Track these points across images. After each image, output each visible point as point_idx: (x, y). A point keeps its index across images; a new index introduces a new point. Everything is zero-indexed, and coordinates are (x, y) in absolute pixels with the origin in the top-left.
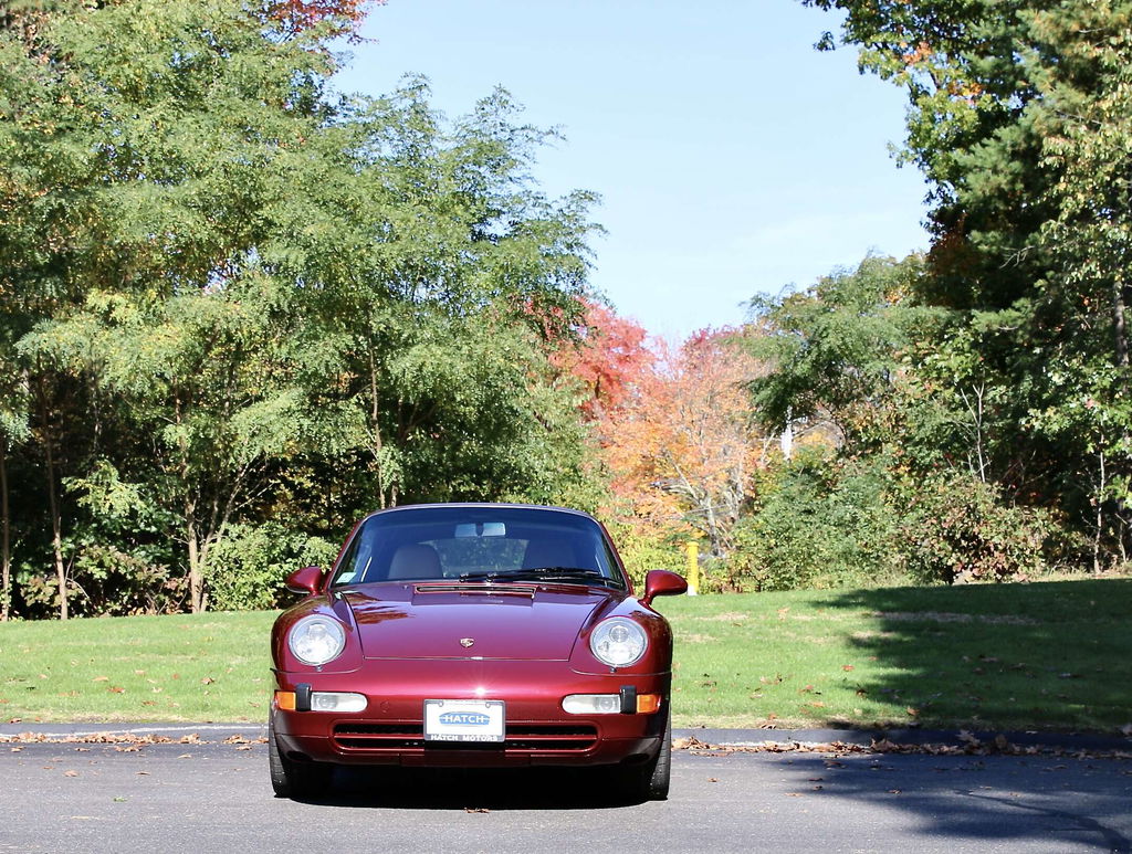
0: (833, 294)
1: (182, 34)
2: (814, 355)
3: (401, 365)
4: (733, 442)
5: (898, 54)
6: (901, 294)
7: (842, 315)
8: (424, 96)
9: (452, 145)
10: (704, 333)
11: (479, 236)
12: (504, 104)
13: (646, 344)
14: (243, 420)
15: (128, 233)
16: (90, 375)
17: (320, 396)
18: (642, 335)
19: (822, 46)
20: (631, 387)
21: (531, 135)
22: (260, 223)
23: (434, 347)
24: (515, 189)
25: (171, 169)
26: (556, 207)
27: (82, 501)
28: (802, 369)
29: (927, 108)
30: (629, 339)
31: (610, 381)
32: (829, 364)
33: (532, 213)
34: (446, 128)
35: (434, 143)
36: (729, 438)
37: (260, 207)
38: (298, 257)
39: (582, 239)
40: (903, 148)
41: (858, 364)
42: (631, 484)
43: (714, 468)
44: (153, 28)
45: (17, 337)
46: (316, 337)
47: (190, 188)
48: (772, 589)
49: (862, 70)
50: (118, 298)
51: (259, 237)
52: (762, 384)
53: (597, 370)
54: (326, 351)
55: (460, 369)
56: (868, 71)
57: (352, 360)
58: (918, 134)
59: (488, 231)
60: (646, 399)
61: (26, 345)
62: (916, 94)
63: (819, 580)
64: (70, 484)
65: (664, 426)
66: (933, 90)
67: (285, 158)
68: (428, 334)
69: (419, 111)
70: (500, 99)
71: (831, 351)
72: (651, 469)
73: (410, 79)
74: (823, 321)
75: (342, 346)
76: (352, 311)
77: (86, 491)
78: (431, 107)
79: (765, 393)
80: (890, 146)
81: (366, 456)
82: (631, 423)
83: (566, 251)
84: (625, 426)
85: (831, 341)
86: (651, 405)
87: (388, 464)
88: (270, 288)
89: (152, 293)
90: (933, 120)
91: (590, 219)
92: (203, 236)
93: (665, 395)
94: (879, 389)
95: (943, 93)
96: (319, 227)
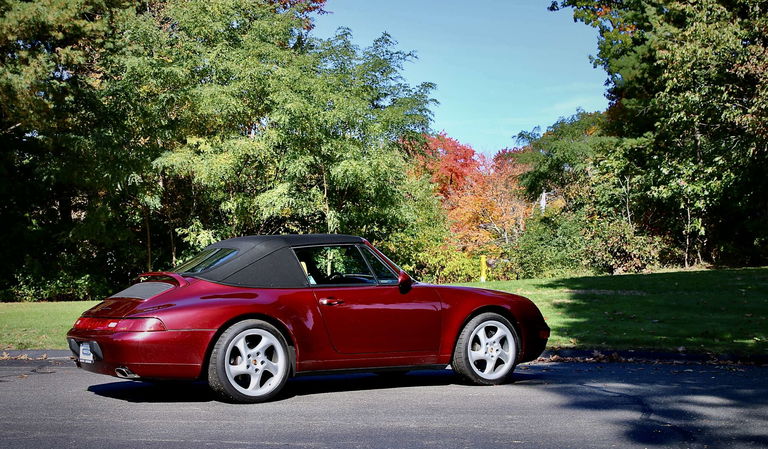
0: (559, 130)
1: (232, 12)
2: (550, 162)
3: (337, 171)
4: (518, 205)
5: (594, 11)
6: (595, 130)
7: (564, 142)
8: (349, 38)
9: (362, 62)
10: (504, 151)
11: (377, 107)
12: (387, 41)
13: (475, 157)
14: (261, 200)
15: (206, 108)
16: (189, 178)
17: (300, 186)
18: (473, 153)
19: (552, 8)
20: (468, 178)
21: (401, 56)
22: (268, 102)
23: (352, 161)
24: (393, 83)
25: (225, 78)
26: (414, 91)
27: (186, 239)
28: (544, 168)
29: (608, 38)
30: (466, 155)
31: (457, 176)
32: (557, 166)
33: (403, 95)
34: (360, 54)
35: (353, 61)
36: (516, 203)
37: (268, 95)
38: (286, 119)
39: (426, 106)
40: (597, 58)
41: (572, 166)
42: (467, 226)
43: (508, 218)
44: (216, 9)
45: (153, 160)
46: (295, 158)
47: (233, 87)
48: (524, 278)
49: (576, 21)
50: (201, 140)
51: (268, 109)
52: (524, 176)
53: (451, 170)
54: (299, 166)
55: (366, 171)
56: (579, 20)
57: (313, 168)
58: (603, 50)
59: (382, 103)
60: (475, 184)
61: (158, 163)
62: (603, 31)
63: (547, 272)
64: (179, 231)
65: (483, 197)
66: (612, 29)
67: (279, 71)
68: (348, 155)
69: (347, 46)
70: (385, 39)
71: (558, 159)
72: (478, 219)
73: (341, 30)
74: (554, 144)
75: (307, 162)
76: (313, 145)
77: (187, 235)
78: (352, 43)
79: (526, 180)
80: (590, 57)
81: (323, 216)
82: (468, 197)
83: (418, 113)
84: (464, 198)
85: (558, 155)
86: (478, 187)
87: (332, 219)
88: (274, 134)
89: (218, 138)
90: (612, 44)
91: (430, 97)
92: (240, 109)
93: (480, 179)
94: (582, 178)
95: (617, 30)
96: (295, 104)
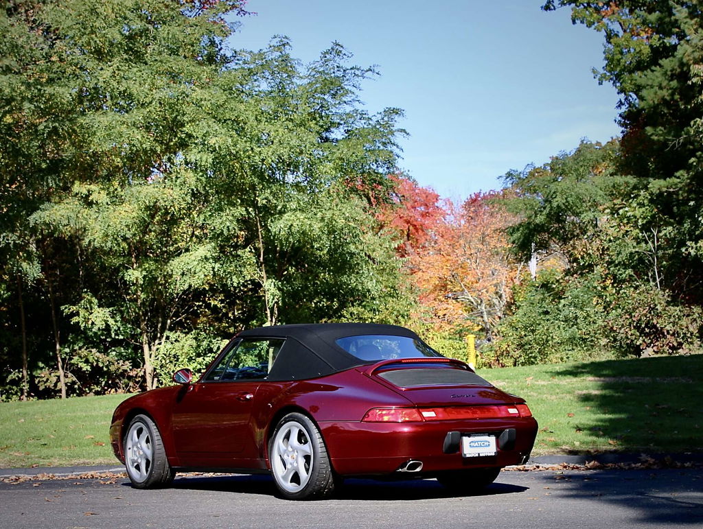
0: (559, 167)
1: (129, 14)
2: (548, 210)
3: (278, 226)
4: (498, 266)
5: (598, 10)
6: (607, 168)
7: (564, 183)
8: (287, 50)
9: (306, 81)
10: (477, 195)
11: (327, 140)
12: (338, 53)
13: (440, 204)
14: (176, 265)
15: (99, 144)
16: (76, 238)
17: (226, 247)
18: (437, 198)
19: (547, 8)
20: (431, 233)
21: (357, 72)
22: (183, 136)
23: (298, 214)
24: (348, 109)
25: (126, 101)
26: (374, 119)
27: (75, 320)
28: (540, 219)
29: (617, 45)
30: (428, 201)
31: (417, 230)
32: (557, 216)
33: (360, 124)
34: (302, 71)
35: (294, 80)
36: (496, 265)
37: (183, 125)
38: (207, 159)
39: (393, 139)
40: (602, 71)
41: (577, 215)
42: (432, 296)
43: (486, 284)
44: (110, 11)
45: (29, 214)
46: (221, 209)
47: (138, 115)
48: (523, 364)
49: (574, 22)
50: (93, 187)
51: (183, 145)
52: (514, 230)
53: (408, 222)
54: (227, 220)
55: (317, 227)
56: (578, 22)
57: (244, 222)
58: (612, 62)
59: (332, 136)
60: (441, 240)
61: (35, 218)
62: (610, 36)
63: (554, 357)
64: (66, 309)
65: (453, 257)
66: (621, 33)
67: (198, 94)
68: (293, 205)
69: (285, 59)
70: (336, 50)
71: (558, 206)
72: (445, 286)
73: (278, 39)
74: (553, 187)
75: (237, 214)
76: (243, 191)
77: (77, 314)
78: (291, 57)
79: (516, 235)
80: (594, 71)
81: (257, 285)
82: (431, 256)
83: (382, 147)
84: (427, 259)
85: (558, 201)
86: (444, 244)
87: (271, 290)
88: (191, 178)
89: (116, 184)
90: (621, 53)
91: (397, 126)
92: (147, 146)
93: (453, 237)
94: (591, 232)
95: (628, 35)
96: (221, 138)
